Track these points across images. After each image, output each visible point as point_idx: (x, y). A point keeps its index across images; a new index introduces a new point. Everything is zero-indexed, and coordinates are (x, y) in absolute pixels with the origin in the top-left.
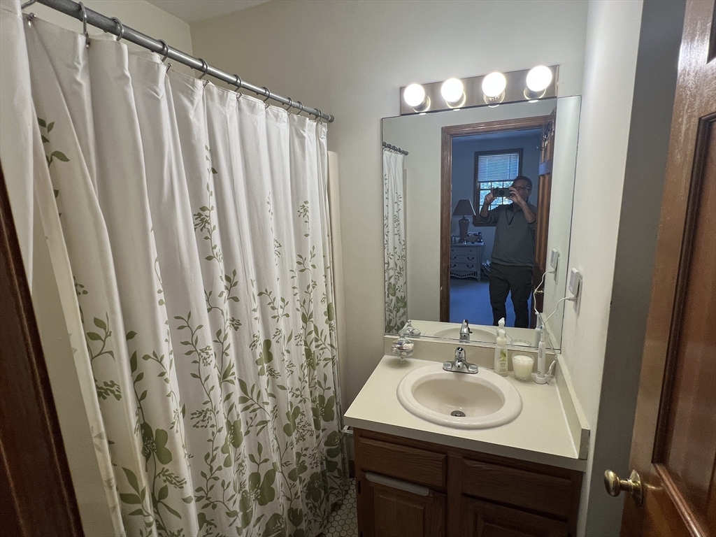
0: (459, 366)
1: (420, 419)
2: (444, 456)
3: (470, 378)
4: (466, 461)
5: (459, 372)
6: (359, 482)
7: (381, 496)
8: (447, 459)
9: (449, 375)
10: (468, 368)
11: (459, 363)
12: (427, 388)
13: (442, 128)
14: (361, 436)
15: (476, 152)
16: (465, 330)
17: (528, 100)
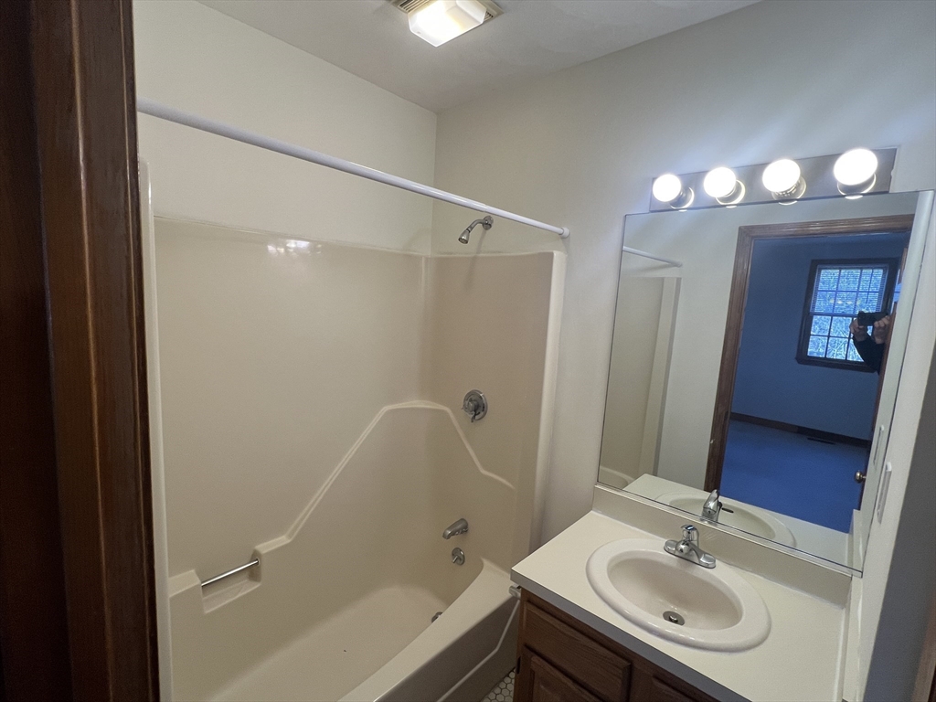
0: (682, 550)
1: (604, 603)
2: (626, 663)
3: (699, 572)
4: (656, 683)
5: (685, 558)
6: (519, 659)
7: (542, 687)
8: (631, 668)
9: (671, 560)
10: (699, 557)
11: (683, 547)
12: (633, 568)
13: (740, 228)
14: (529, 601)
15: (813, 261)
16: (712, 505)
17: (844, 196)
